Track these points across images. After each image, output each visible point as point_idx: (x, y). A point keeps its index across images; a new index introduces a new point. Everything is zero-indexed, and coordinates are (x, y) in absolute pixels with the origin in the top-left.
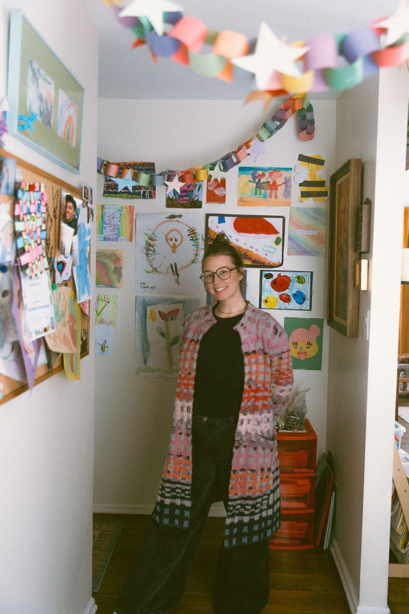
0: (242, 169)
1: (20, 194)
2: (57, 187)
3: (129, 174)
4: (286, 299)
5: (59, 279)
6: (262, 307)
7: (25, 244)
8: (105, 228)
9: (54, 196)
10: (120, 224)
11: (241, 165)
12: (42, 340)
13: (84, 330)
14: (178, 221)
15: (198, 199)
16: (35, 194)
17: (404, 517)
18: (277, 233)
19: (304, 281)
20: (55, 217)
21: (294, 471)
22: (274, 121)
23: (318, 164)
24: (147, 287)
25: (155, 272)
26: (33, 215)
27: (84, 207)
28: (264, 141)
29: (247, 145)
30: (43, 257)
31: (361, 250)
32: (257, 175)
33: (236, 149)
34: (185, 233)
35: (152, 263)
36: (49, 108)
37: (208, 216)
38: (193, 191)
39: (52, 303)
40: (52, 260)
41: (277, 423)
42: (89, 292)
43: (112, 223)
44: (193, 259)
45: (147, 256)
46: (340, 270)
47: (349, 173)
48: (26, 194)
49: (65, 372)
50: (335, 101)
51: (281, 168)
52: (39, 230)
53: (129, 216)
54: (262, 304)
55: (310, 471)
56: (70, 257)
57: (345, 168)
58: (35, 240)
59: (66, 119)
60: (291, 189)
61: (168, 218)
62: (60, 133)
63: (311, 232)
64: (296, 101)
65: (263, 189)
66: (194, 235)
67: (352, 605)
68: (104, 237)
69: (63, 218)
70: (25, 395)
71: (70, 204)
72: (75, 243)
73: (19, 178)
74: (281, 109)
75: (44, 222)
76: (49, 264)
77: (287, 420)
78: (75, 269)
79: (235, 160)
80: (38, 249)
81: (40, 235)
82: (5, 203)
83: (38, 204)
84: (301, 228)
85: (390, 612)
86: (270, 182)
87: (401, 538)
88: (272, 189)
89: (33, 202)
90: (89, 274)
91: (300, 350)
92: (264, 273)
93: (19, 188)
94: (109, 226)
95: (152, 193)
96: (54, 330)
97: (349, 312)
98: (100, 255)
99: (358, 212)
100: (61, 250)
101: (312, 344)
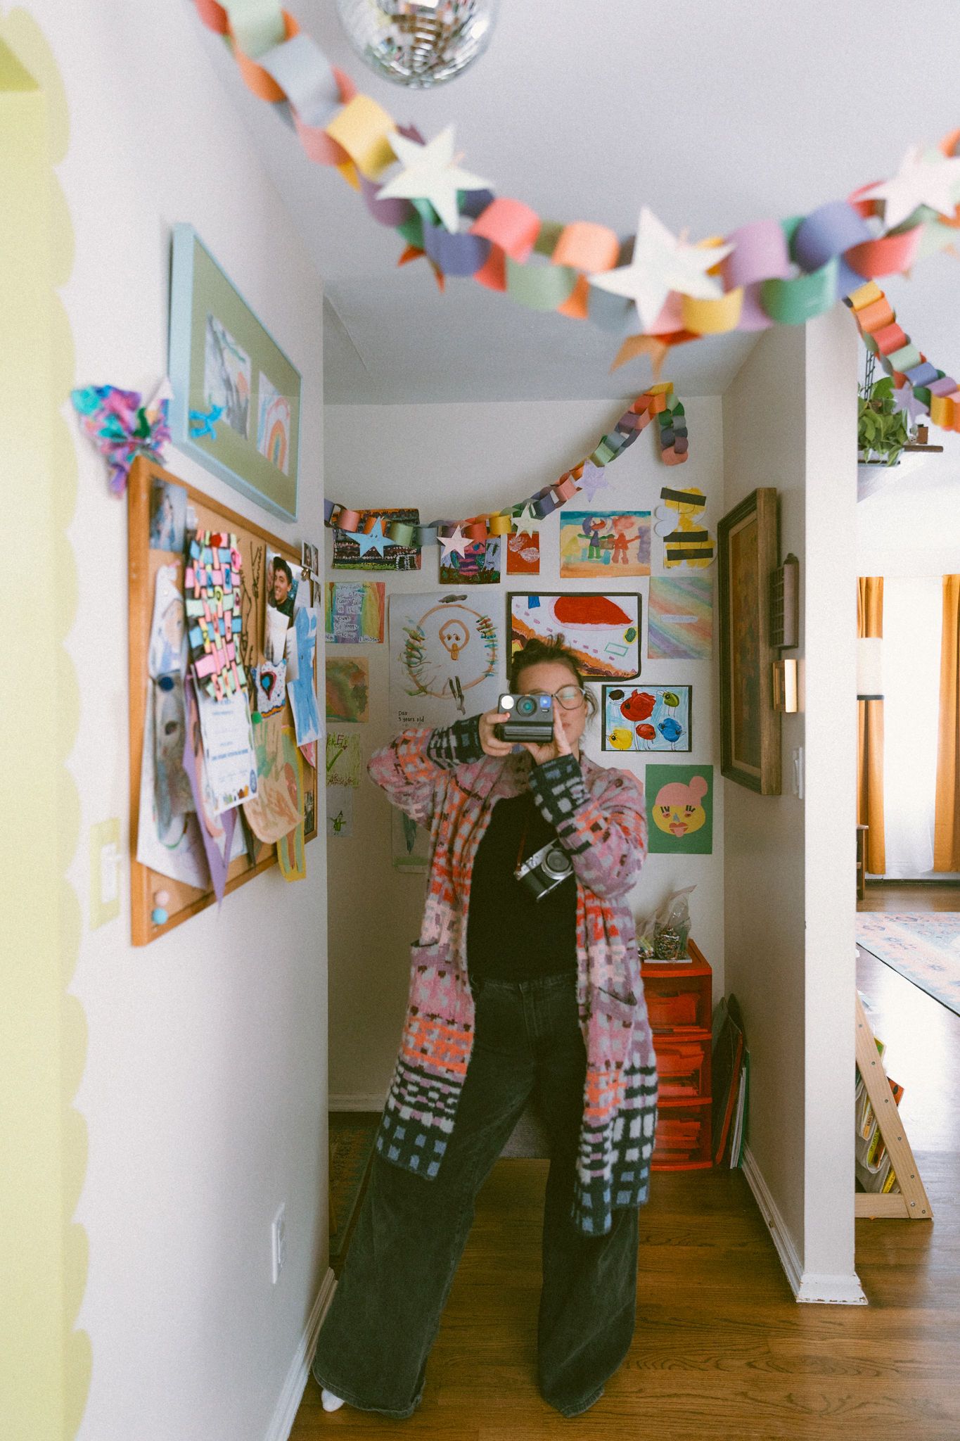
0: (565, 516)
1: (194, 550)
2: (258, 543)
3: (377, 525)
4: (648, 734)
5: (264, 704)
6: (607, 748)
7: (205, 640)
8: (337, 622)
9: (254, 558)
10: (361, 613)
11: (565, 508)
12: (237, 810)
13: (308, 793)
14: (460, 606)
15: (493, 568)
16: (221, 551)
17: (872, 1110)
18: (628, 621)
19: (676, 700)
20: (256, 595)
21: (675, 1030)
22: (619, 432)
23: (695, 504)
24: (410, 720)
25: (423, 693)
26: (218, 589)
27: (304, 579)
28: (604, 466)
29: (576, 473)
30: (237, 665)
31: (783, 642)
32: (592, 524)
33: (557, 481)
34: (472, 624)
35: (418, 679)
36: (243, 405)
37: (510, 596)
38: (483, 555)
39: (251, 746)
40: (251, 670)
41: (641, 948)
42: (315, 725)
43: (348, 613)
44: (487, 669)
45: (409, 666)
46: (742, 681)
47: (755, 512)
48: (205, 551)
49: (279, 868)
50: (720, 397)
51: (631, 512)
52: (228, 616)
53: (376, 599)
54: (607, 742)
55: (700, 1030)
56: (281, 665)
57: (749, 504)
58: (223, 634)
59: (271, 426)
60: (650, 546)
61: (443, 602)
62: (262, 447)
63: (686, 619)
64: (655, 398)
65: (603, 548)
66: (487, 629)
67: (791, 1271)
68: (335, 637)
69: (269, 597)
70: (210, 912)
71: (281, 573)
72: (290, 641)
73: (193, 522)
74: (630, 412)
75: (237, 603)
76: (247, 678)
77: (657, 942)
78: (291, 686)
79: (556, 500)
80: (227, 649)
81: (230, 626)
82: (168, 565)
83: (226, 570)
84: (668, 612)
85: (859, 1283)
86: (614, 536)
87: (867, 1149)
88: (617, 548)
89: (217, 566)
90: (315, 697)
91: (674, 819)
92: (609, 690)
93: (192, 539)
94: (343, 617)
95: (415, 560)
96: (256, 795)
97: (763, 751)
98: (331, 666)
99: (775, 578)
100: (268, 654)
101: (694, 809)
